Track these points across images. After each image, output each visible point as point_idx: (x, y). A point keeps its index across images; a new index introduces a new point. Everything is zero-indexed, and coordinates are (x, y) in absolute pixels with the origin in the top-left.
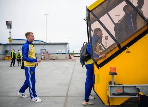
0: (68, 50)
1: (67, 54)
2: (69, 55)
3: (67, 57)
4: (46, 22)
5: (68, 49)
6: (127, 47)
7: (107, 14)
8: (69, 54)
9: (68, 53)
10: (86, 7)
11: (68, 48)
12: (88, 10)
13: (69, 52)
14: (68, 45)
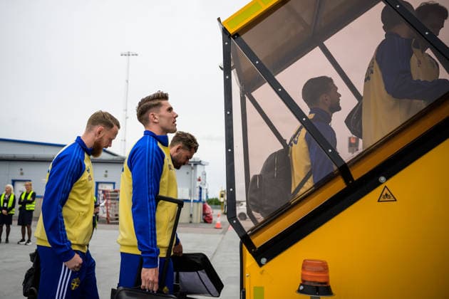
0: (201, 188)
1: (194, 201)
2: (204, 208)
3: (194, 216)
4: (127, 81)
5: (198, 184)
6: (382, 179)
7: (318, 49)
8: (201, 205)
9: (200, 200)
10: (219, 19)
11: (199, 180)
12: (225, 31)
13: (204, 198)
14: (198, 166)
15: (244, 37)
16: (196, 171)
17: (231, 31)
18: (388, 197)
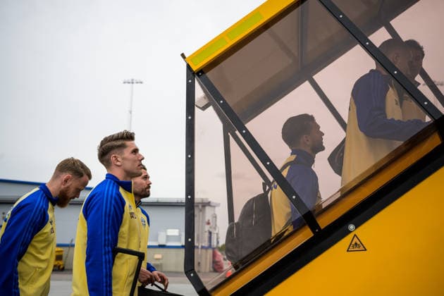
0: (210, 233)
1: (202, 247)
2: (214, 255)
3: (203, 263)
4: (131, 112)
5: (207, 228)
6: (351, 227)
8: (210, 251)
9: (210, 246)
10: (183, 55)
11: (208, 223)
12: (189, 67)
13: (214, 243)
14: (207, 208)
15: (209, 75)
16: (204, 214)
17: (195, 68)
18: (357, 246)
